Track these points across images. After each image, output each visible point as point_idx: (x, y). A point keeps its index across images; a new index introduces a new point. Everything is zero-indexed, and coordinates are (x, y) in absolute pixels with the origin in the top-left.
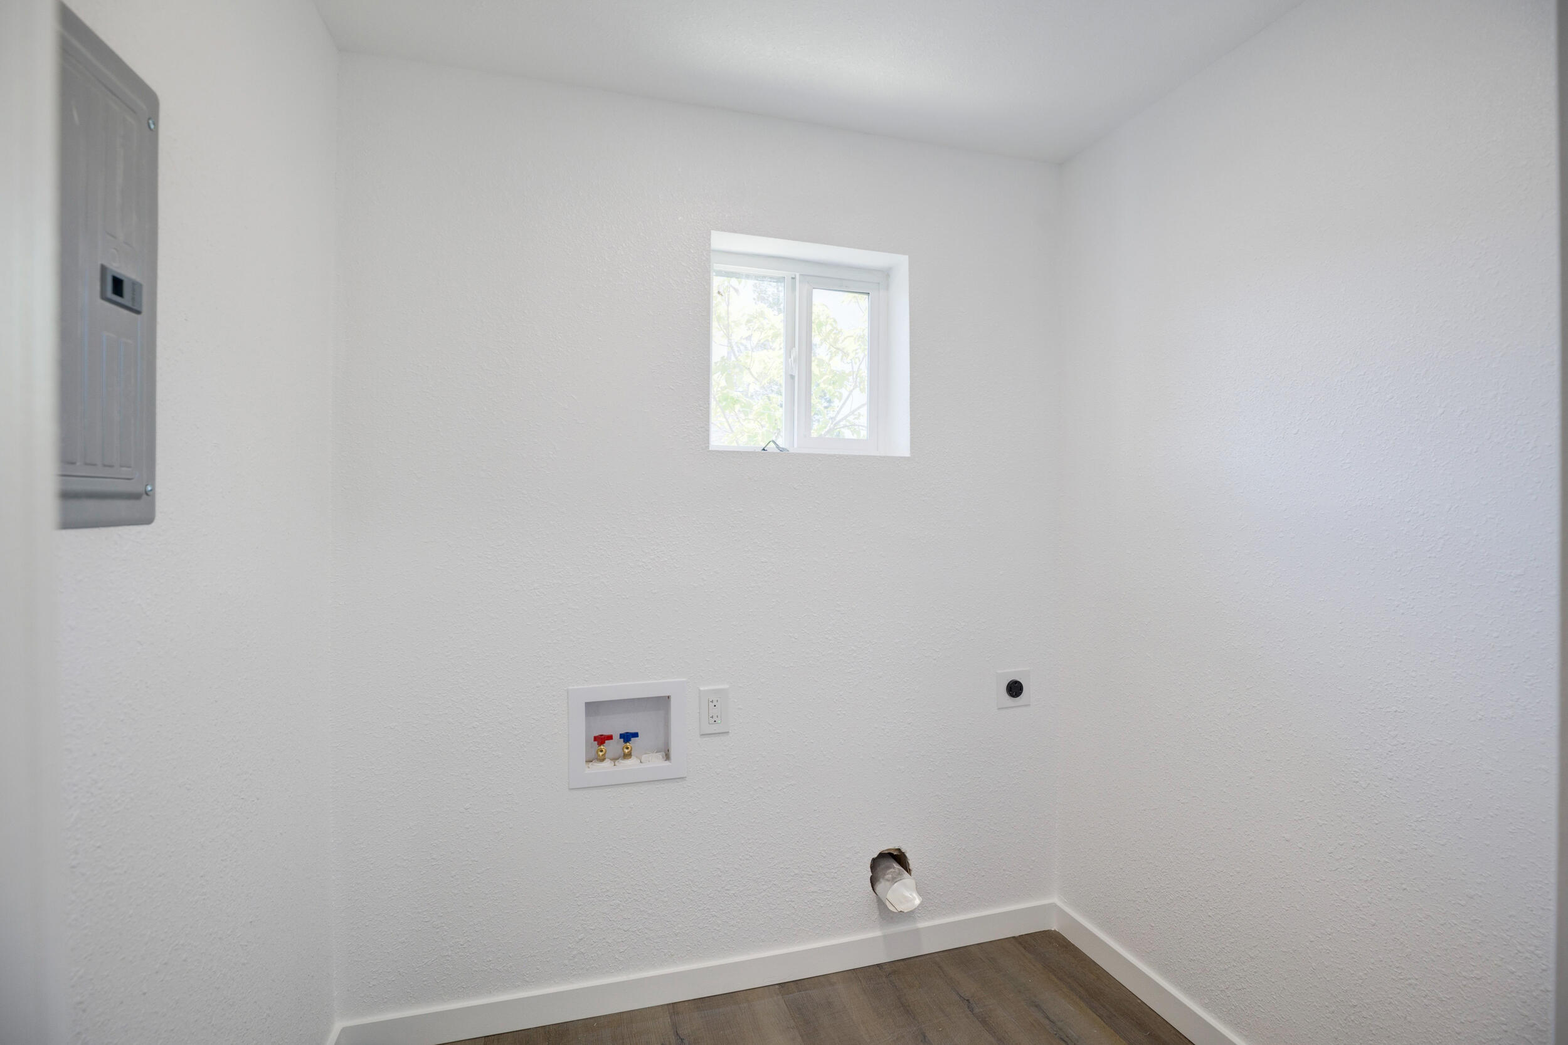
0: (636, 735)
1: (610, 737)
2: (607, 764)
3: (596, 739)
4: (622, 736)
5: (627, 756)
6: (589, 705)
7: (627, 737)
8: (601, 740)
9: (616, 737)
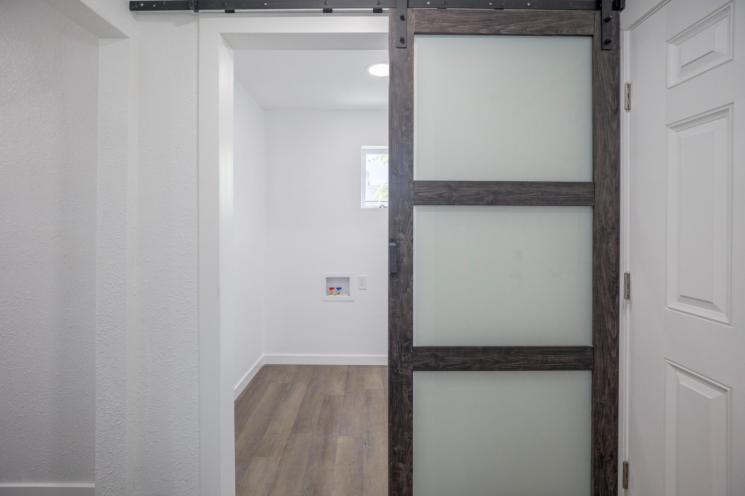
0: (341, 288)
1: (334, 288)
2: (332, 296)
3: (330, 288)
4: (337, 288)
5: (339, 294)
6: (327, 279)
7: (338, 289)
8: (331, 289)
9: (335, 288)
